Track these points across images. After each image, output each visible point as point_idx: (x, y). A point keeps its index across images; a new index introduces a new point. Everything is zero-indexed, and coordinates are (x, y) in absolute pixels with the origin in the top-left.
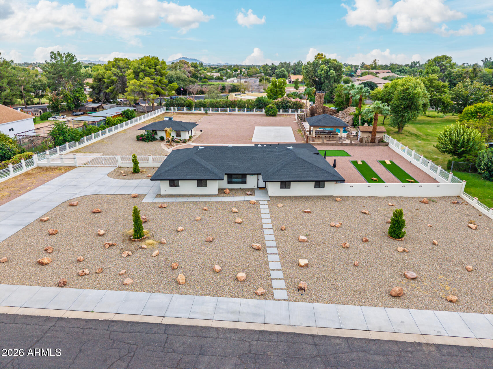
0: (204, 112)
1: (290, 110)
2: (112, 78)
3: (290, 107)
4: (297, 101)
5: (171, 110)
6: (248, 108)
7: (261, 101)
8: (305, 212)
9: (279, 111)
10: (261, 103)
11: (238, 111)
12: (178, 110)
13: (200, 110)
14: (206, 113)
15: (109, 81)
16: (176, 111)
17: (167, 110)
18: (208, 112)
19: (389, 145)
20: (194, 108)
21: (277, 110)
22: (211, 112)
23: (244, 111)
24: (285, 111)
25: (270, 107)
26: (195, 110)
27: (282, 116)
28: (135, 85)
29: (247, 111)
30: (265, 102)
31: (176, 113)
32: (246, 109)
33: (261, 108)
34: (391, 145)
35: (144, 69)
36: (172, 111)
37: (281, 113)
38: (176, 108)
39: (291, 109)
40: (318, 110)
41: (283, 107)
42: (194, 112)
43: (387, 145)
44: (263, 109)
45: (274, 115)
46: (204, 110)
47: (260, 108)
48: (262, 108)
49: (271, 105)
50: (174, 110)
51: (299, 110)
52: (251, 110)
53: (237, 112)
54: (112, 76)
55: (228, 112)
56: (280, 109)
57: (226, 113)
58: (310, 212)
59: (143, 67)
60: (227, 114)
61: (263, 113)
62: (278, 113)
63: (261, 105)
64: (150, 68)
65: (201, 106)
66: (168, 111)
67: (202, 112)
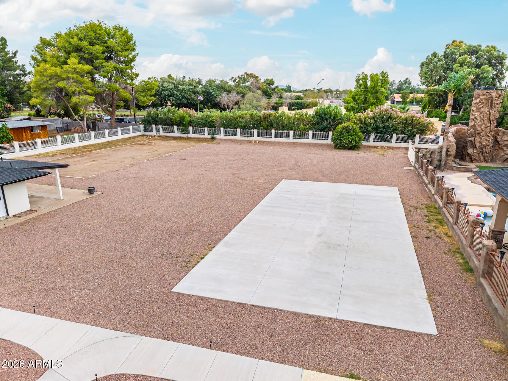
0: (209, 137)
1: (395, 136)
7: (325, 114)
9: (368, 139)
10: (327, 120)
11: (276, 136)
12: (164, 131)
13: (203, 132)
14: (213, 139)
16: (161, 133)
17: (145, 130)
18: (217, 137)
20: (191, 128)
21: (362, 135)
22: (221, 136)
23: (288, 136)
24: (382, 139)
25: (344, 128)
26: (194, 132)
27: (373, 150)
29: (295, 137)
30: (335, 118)
32: (291, 132)
33: (325, 130)
36: (154, 133)
37: (371, 143)
38: (160, 126)
39: (397, 134)
41: (376, 129)
42: (191, 135)
44: (330, 133)
45: (354, 148)
46: (209, 132)
47: (322, 130)
48: (328, 132)
49: (347, 124)
50: (158, 130)
51: (417, 137)
52: (303, 136)
53: (273, 139)
55: (255, 138)
56: (371, 133)
57: (251, 139)
61: (329, 141)
62: (365, 143)
63: (325, 123)
64: (94, 45)
65: (204, 125)
66: (147, 133)
67: (207, 136)
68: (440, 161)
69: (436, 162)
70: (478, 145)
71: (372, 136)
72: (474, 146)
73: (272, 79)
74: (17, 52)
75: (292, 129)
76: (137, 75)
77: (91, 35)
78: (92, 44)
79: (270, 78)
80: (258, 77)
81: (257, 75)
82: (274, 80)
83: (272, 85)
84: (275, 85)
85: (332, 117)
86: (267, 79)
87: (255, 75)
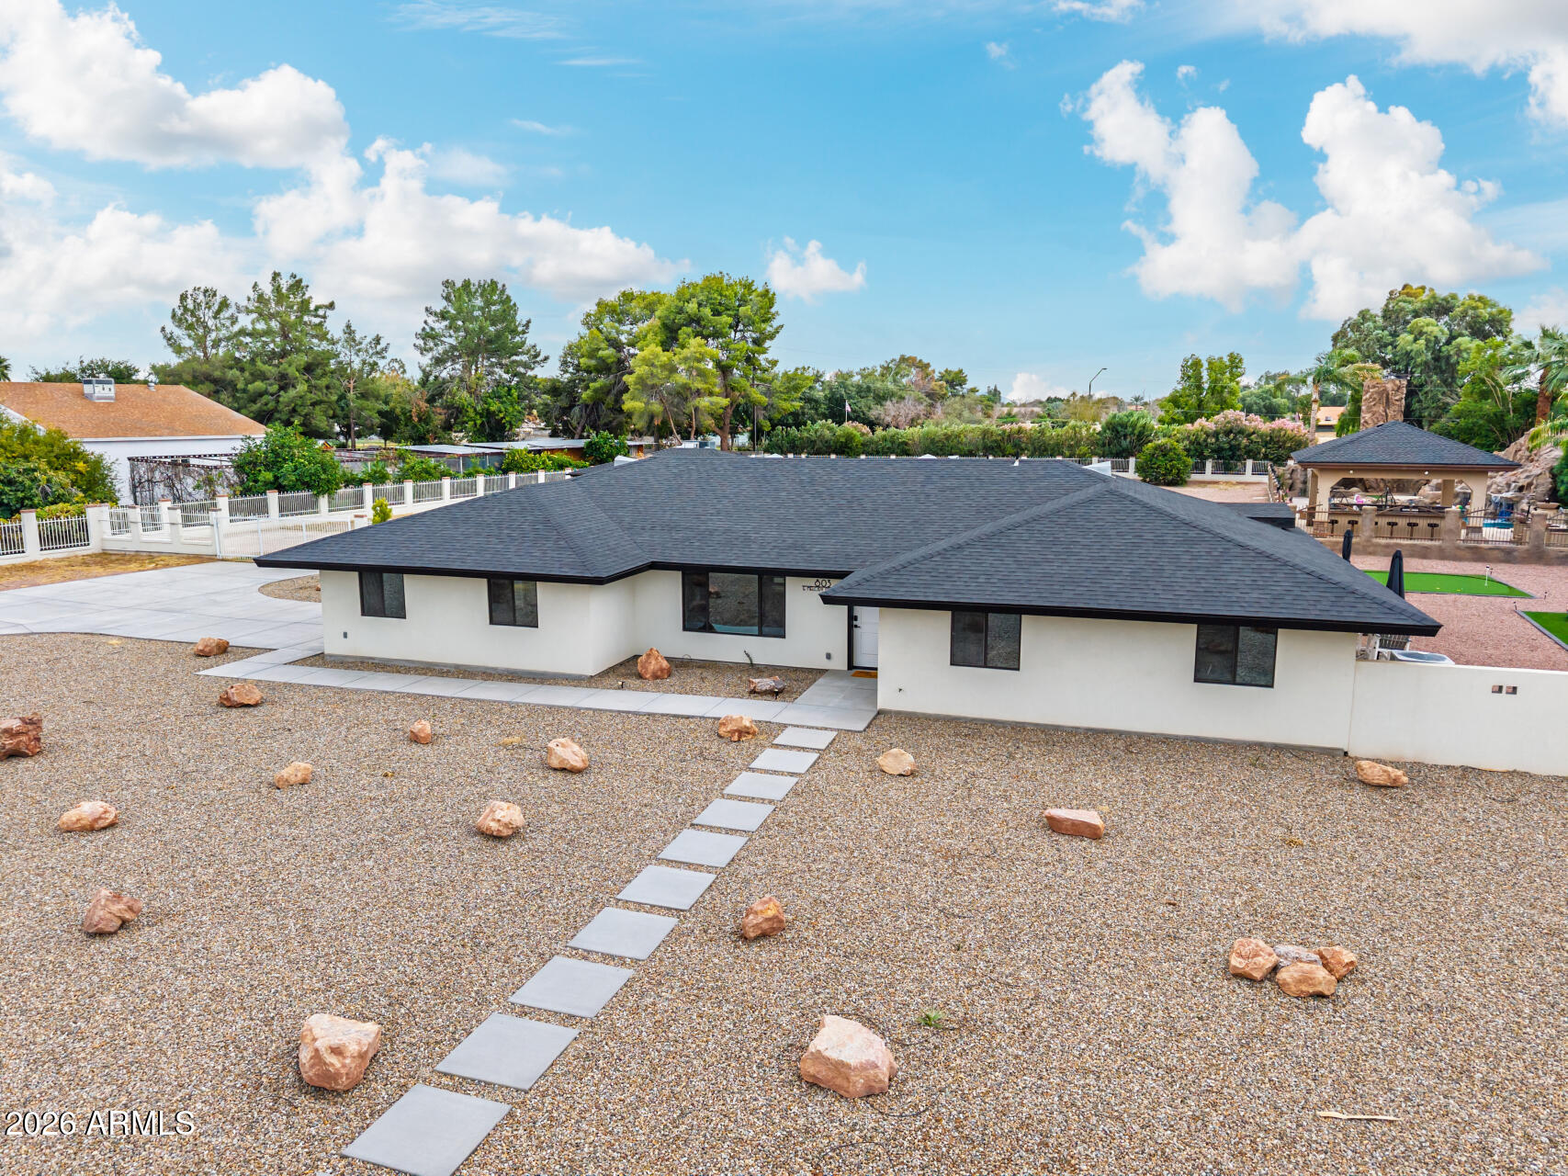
1: (1249, 463)
2: (601, 353)
3: (1252, 454)
4: (1282, 429)
7: (1123, 426)
8: (1051, 826)
9: (1201, 469)
10: (1126, 436)
15: (593, 362)
21: (1191, 461)
24: (1227, 469)
25: (1158, 448)
27: (1210, 485)
28: (653, 365)
30: (1140, 432)
33: (1123, 454)
35: (696, 315)
39: (1254, 459)
41: (1218, 452)
44: (1132, 461)
45: (1174, 481)
47: (1118, 455)
48: (1127, 456)
49: (1162, 441)
54: (603, 345)
56: (1207, 458)
58: (1093, 834)
59: (692, 307)
61: (1131, 473)
62: (1195, 477)
68: (1305, 482)
69: (1299, 485)
71: (1209, 465)
73: (961, 371)
74: (529, 322)
76: (774, 363)
77: (716, 299)
78: (716, 313)
79: (955, 369)
80: (928, 365)
81: (925, 361)
82: (966, 372)
83: (961, 385)
84: (968, 386)
85: (1136, 432)
86: (946, 371)
87: (920, 361)
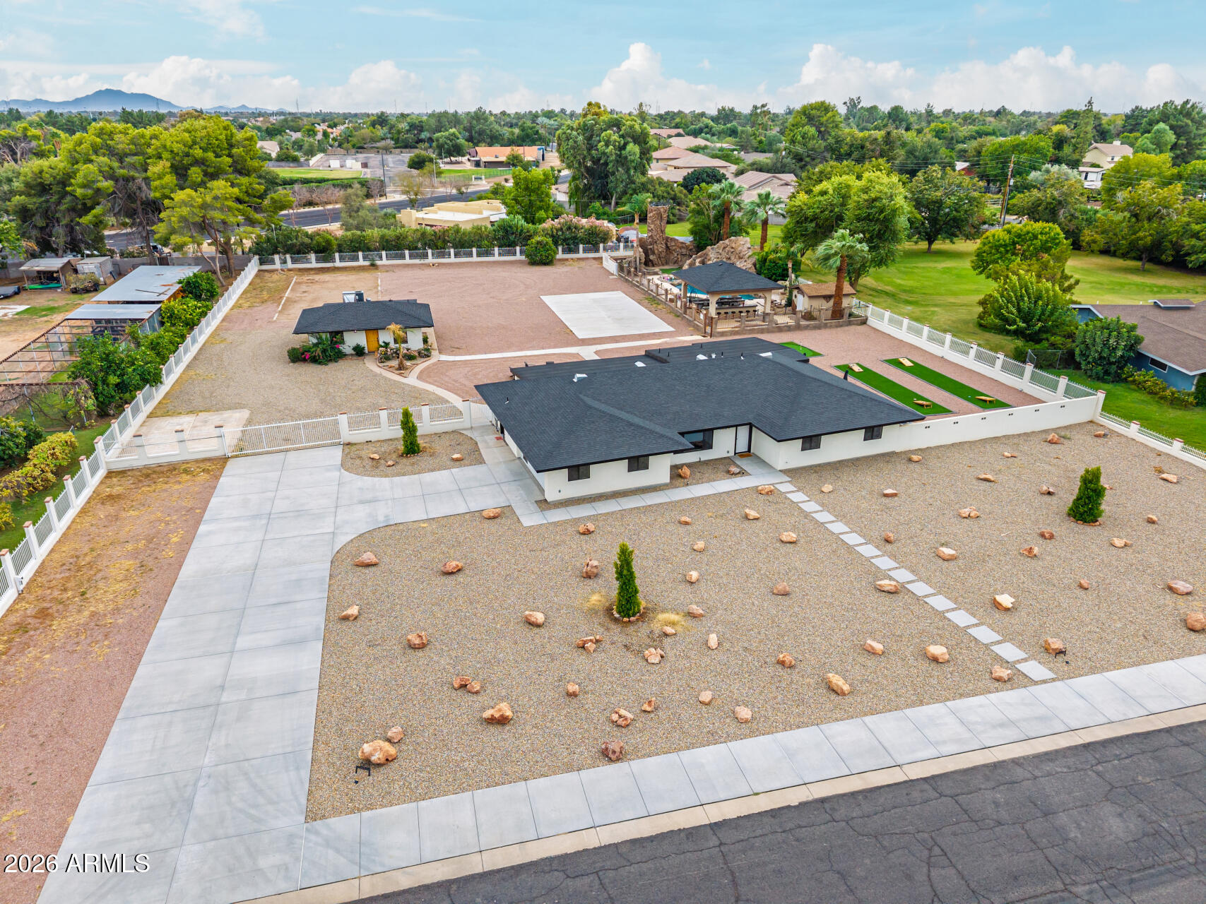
0: (367, 263)
1: (581, 246)
2: (99, 184)
3: (582, 241)
4: (596, 226)
5: (273, 262)
6: (479, 247)
7: (510, 227)
8: (886, 495)
9: (557, 252)
10: (513, 233)
11: (456, 255)
12: (294, 261)
13: (356, 259)
14: (373, 265)
15: (90, 192)
16: (290, 265)
17: (261, 264)
18: (379, 263)
19: (868, 323)
20: (337, 255)
21: (553, 248)
22: (385, 261)
23: (470, 255)
24: (570, 251)
25: (538, 243)
26: (342, 259)
27: (566, 263)
28: (192, 206)
29: (479, 255)
30: (522, 231)
31: (290, 270)
32: (474, 250)
33: (512, 244)
34: (872, 322)
35: (202, 158)
36: (278, 265)
37: (561, 255)
38: (288, 256)
39: (584, 244)
40: (655, 247)
41: (562, 241)
42: (338, 264)
43: (864, 322)
44: (518, 248)
46: (365, 258)
47: (509, 246)
48: (515, 247)
49: (538, 238)
50: (284, 262)
51: (601, 246)
52: (488, 253)
53: (453, 259)
54: (100, 177)
55: (430, 260)
56: (559, 245)
57: (426, 261)
60: (428, 265)
62: (555, 257)
63: (512, 237)
64: (217, 156)
65: (356, 250)
66: (265, 267)
67: (361, 262)
70: (656, 251)
71: (560, 249)
72: (653, 253)
75: (474, 246)
85: (519, 231)
